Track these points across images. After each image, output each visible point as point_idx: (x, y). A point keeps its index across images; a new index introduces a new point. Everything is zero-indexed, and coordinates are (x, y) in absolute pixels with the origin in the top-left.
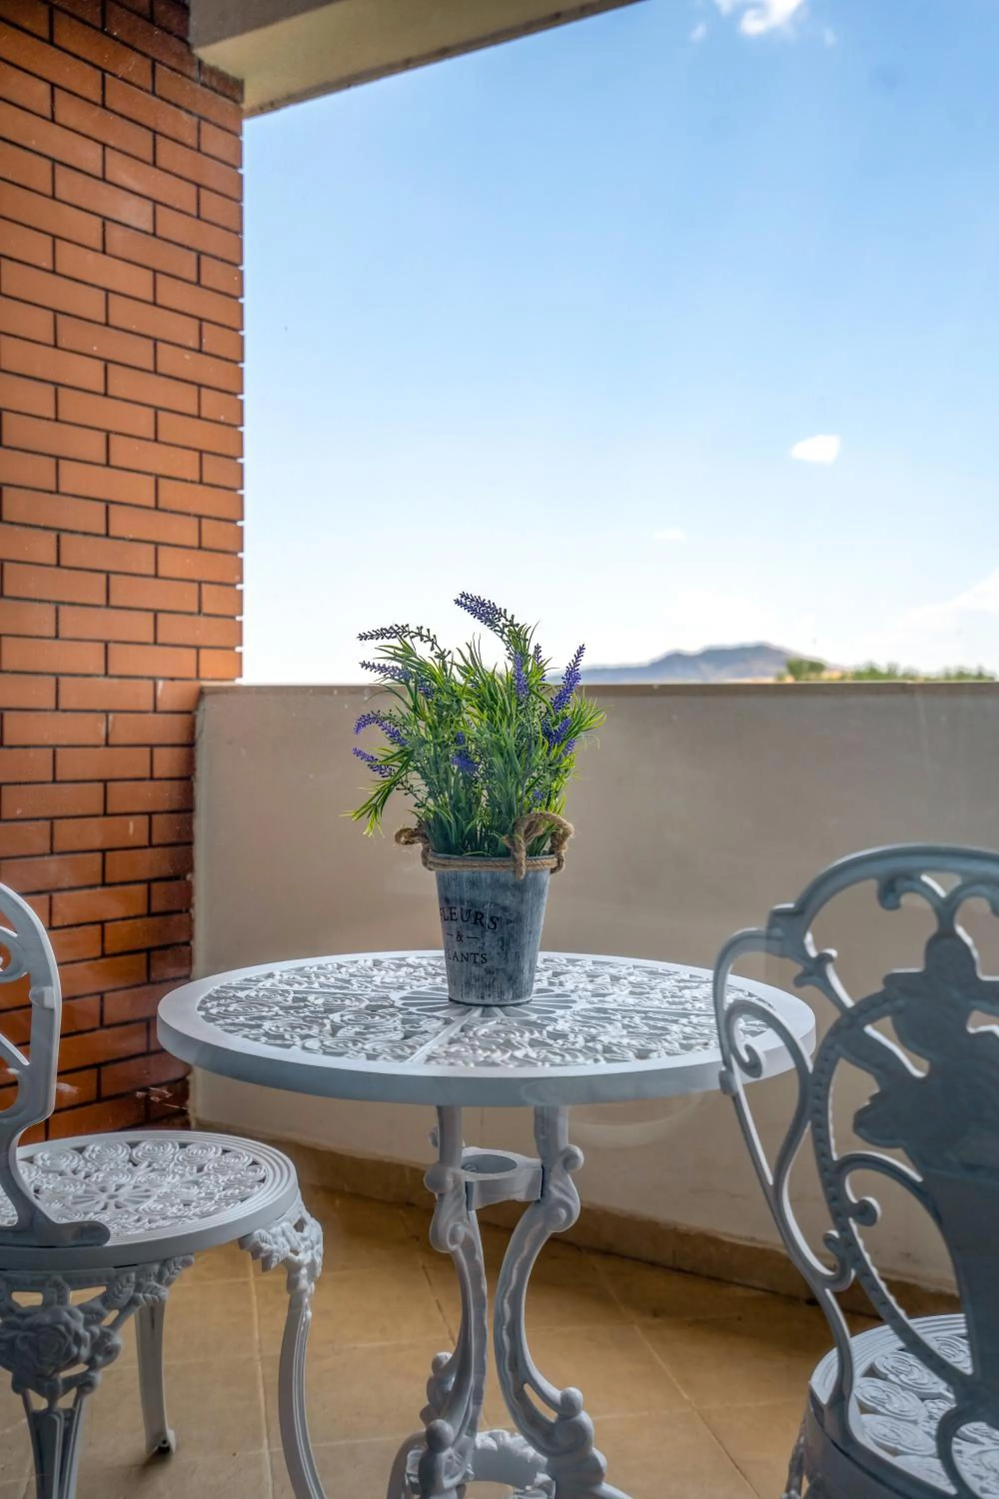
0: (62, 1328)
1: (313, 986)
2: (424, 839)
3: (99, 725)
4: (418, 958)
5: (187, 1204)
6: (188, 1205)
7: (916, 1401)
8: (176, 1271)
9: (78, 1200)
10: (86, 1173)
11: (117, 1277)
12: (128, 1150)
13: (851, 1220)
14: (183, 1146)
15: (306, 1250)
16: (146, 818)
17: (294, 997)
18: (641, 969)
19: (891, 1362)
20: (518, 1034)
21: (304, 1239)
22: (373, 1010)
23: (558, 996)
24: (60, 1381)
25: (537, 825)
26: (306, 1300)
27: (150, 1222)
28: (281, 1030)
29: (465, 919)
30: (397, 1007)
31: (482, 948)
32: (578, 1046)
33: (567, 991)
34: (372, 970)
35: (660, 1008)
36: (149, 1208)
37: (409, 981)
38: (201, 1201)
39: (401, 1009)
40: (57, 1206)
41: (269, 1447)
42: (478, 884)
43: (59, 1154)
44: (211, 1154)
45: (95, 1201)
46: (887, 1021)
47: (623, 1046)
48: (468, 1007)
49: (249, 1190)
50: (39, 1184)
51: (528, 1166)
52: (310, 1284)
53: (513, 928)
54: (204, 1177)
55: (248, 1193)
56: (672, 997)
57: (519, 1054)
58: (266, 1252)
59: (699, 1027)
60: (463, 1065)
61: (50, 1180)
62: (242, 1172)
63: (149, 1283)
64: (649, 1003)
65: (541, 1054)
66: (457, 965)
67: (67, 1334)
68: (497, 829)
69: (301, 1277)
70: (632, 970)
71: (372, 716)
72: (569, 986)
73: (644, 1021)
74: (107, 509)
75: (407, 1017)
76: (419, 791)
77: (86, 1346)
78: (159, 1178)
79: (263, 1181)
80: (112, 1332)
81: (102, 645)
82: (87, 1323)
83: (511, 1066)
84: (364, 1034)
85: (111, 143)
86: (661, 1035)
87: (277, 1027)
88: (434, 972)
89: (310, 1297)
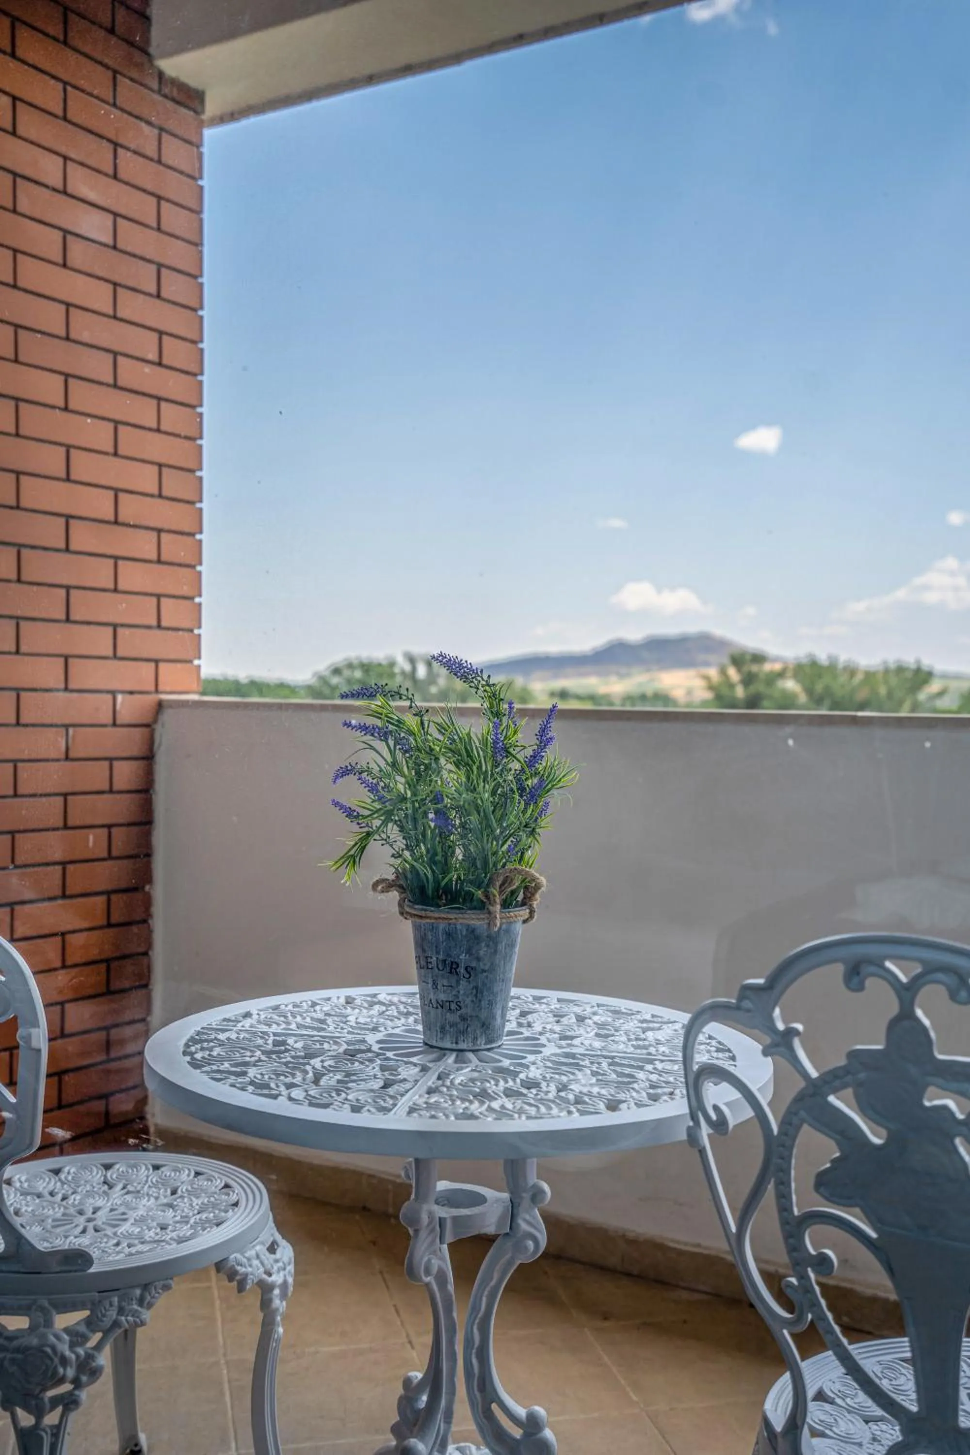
0: (49, 1350)
1: (291, 1027)
2: (401, 890)
3: (59, 739)
4: (389, 994)
5: (163, 1228)
6: (165, 1229)
7: (861, 1424)
8: (157, 1295)
9: (58, 1223)
10: (64, 1194)
11: (100, 1302)
12: (102, 1172)
13: (809, 1270)
14: (156, 1168)
15: (279, 1271)
16: (105, 831)
17: (274, 1040)
18: (605, 1008)
19: (837, 1386)
20: (493, 1082)
21: (277, 1261)
22: (351, 1054)
23: (527, 1039)
24: (46, 1400)
25: (512, 880)
26: (279, 1318)
27: (129, 1246)
28: (266, 1077)
29: (441, 969)
30: (374, 1052)
31: (457, 996)
32: (551, 1096)
33: (535, 1034)
34: (346, 1008)
35: (625, 1052)
36: (127, 1232)
37: (382, 1020)
38: (178, 1225)
39: (378, 1055)
40: (37, 1229)
41: (237, 1449)
42: (454, 935)
43: (36, 1176)
44: (184, 1176)
45: (73, 1225)
46: (849, 1092)
47: (595, 1097)
48: (443, 1052)
49: (223, 1214)
50: (18, 1206)
51: (497, 1200)
52: (282, 1302)
53: (487, 977)
54: (178, 1200)
55: (222, 1217)
56: (637, 1039)
57: (495, 1105)
58: (241, 1275)
59: (664, 1075)
60: (444, 1117)
61: (28, 1202)
62: (215, 1196)
63: (130, 1307)
64: (614, 1047)
65: (516, 1104)
66: (433, 1012)
67: (53, 1356)
68: (471, 882)
69: (274, 1297)
70: (596, 1008)
71: (349, 768)
72: (538, 1027)
73: (612, 1067)
74: (67, 524)
75: (385, 1063)
76: (396, 841)
77: (71, 1367)
78: (134, 1200)
79: (236, 1204)
80: (96, 1353)
81: (62, 660)
82: (72, 1346)
83: (489, 1119)
84: (347, 1082)
85: (73, 155)
86: (630, 1083)
87: (262, 1074)
88: (405, 1010)
89: (282, 1315)
